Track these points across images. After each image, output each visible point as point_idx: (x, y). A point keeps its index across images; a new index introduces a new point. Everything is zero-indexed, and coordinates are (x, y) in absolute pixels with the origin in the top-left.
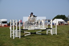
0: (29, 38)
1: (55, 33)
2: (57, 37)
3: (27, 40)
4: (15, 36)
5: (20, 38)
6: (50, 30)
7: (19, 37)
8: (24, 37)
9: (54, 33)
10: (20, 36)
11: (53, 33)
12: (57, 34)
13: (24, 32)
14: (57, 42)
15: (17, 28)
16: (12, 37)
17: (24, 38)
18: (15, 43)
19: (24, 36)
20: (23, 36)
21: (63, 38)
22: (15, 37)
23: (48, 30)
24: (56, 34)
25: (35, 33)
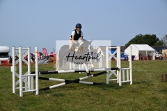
0: (61, 95)
1: (128, 81)
2: (133, 92)
3: (55, 98)
4: (24, 89)
5: (37, 93)
6: (115, 74)
7: (35, 92)
8: (47, 93)
9: (126, 79)
10: (37, 89)
11: (124, 81)
12: (133, 83)
13: (48, 79)
14: (131, 103)
15: (31, 69)
16: (18, 91)
17: (48, 95)
18: (23, 107)
19: (49, 88)
20: (45, 89)
21: (148, 93)
22: (26, 91)
23: (111, 74)
24: (131, 83)
25: (77, 81)
